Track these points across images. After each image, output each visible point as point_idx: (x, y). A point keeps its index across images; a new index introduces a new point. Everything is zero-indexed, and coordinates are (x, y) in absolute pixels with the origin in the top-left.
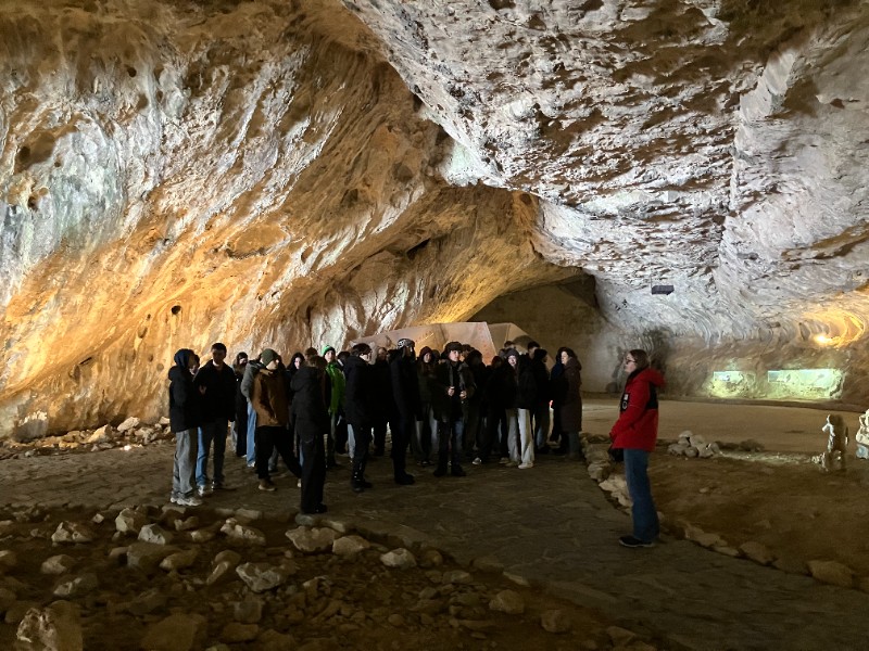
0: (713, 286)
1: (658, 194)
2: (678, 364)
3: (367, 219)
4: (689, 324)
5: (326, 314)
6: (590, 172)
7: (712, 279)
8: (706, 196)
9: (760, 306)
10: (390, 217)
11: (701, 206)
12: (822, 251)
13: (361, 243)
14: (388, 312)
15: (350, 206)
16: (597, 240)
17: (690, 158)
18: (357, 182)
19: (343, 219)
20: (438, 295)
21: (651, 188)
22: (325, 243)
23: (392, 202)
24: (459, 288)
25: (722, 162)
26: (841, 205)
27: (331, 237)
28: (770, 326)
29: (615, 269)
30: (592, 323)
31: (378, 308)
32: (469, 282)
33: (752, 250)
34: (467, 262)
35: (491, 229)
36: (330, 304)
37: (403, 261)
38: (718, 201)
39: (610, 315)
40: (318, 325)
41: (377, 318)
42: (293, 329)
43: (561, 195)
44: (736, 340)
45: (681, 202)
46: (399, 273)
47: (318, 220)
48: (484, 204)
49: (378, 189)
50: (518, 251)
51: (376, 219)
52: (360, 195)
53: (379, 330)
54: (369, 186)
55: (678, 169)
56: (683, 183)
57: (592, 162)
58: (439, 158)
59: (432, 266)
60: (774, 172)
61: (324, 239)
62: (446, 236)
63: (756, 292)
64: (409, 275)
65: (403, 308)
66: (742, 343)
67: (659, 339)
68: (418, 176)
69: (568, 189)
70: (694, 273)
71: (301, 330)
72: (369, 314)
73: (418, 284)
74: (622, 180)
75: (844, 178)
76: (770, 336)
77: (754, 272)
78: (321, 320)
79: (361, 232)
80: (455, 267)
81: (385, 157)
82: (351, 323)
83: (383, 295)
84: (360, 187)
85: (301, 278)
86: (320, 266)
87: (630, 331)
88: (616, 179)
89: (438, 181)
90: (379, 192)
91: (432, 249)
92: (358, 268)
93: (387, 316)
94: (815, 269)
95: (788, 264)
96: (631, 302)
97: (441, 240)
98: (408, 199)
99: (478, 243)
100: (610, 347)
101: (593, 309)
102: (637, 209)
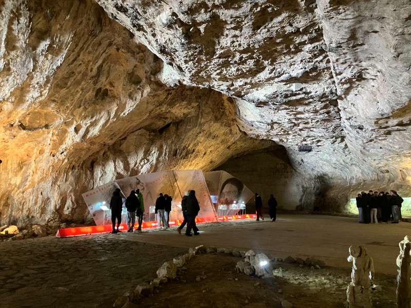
0: (347, 149)
1: (288, 85)
2: (332, 195)
3: (114, 108)
4: (338, 172)
5: (103, 165)
6: (238, 70)
7: (346, 145)
8: (321, 86)
9: (374, 160)
10: (130, 106)
11: (318, 93)
12: (400, 119)
13: (114, 122)
14: (145, 164)
15: (102, 99)
16: (269, 121)
17: (298, 57)
18: (103, 82)
19: (98, 107)
20: (179, 154)
21: (282, 81)
22: (88, 122)
23: (131, 96)
24: (194, 151)
25: (321, 58)
26: (404, 80)
27: (92, 117)
28: (382, 172)
29: (289, 141)
30: (288, 172)
31: (138, 162)
32: (200, 147)
33: (359, 123)
34: (197, 136)
35: (210, 117)
36: (106, 159)
37: (155, 135)
38: (329, 89)
39: (297, 168)
40: (98, 172)
41: (138, 167)
42: (80, 174)
43: (229, 89)
44: (364, 181)
45: (304, 90)
46: (152, 142)
47: (80, 107)
48: (204, 103)
49: (119, 88)
50: (231, 130)
51: (122, 107)
52: (109, 92)
53: (140, 174)
54: (114, 87)
55: (295, 66)
56: (300, 75)
57: (235, 62)
58: (158, 70)
59: (173, 138)
60: (356, 61)
61: (87, 119)
62: (181, 121)
63: (369, 151)
64: (158, 144)
65: (154, 162)
66: (367, 182)
67: (323, 181)
68: (144, 80)
69: (232, 85)
70: (334, 142)
71: (86, 175)
72: (132, 166)
73: (165, 148)
74: (263, 75)
75: (401, 56)
76: (384, 178)
77: (364, 137)
78: (100, 170)
79: (112, 115)
80: (188, 138)
81: (122, 69)
82: (119, 170)
83: (141, 155)
84: (108, 87)
85: (77, 143)
86: (88, 136)
87: (308, 176)
88: (258, 75)
89: (160, 85)
90: (121, 90)
91: (172, 128)
92: (125, 138)
93: (144, 166)
94: (401, 134)
95: (382, 131)
96: (305, 160)
97: (178, 123)
98: (140, 94)
99: (201, 125)
100: (298, 185)
101: (288, 165)
102: (277, 96)
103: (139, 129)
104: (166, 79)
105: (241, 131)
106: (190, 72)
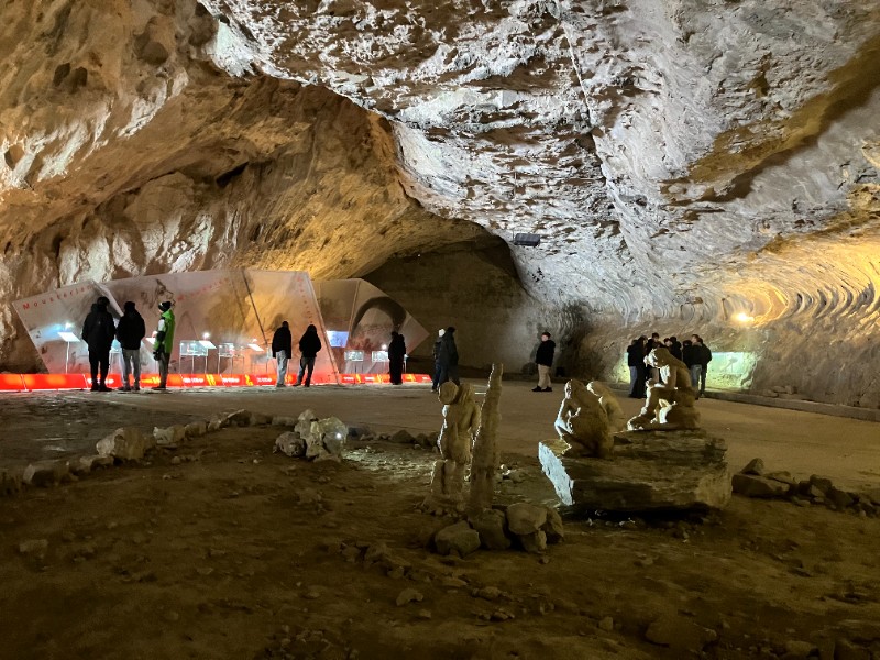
0: (625, 252)
1: (489, 95)
2: (593, 344)
3: (102, 116)
4: (608, 299)
5: (84, 249)
6: (375, 47)
7: (623, 242)
8: (556, 102)
9: (675, 275)
10: (141, 115)
11: (550, 116)
13: (103, 149)
14: (182, 251)
15: (73, 92)
16: (463, 178)
17: (502, 29)
18: (73, 50)
19: (62, 110)
20: (263, 237)
21: (474, 83)
22: (40, 142)
23: (142, 91)
24: (299, 232)
25: (548, 35)
26: (702, 95)
27: (48, 133)
28: (689, 301)
29: (511, 226)
30: (511, 296)
31: (166, 247)
32: (314, 225)
33: (638, 192)
34: (306, 199)
35: (337, 160)
36: (89, 234)
37: (208, 189)
38: (574, 111)
39: (530, 287)
40: (70, 261)
41: (165, 258)
42: (25, 263)
43: (362, 91)
44: (656, 318)
45: (521, 108)
46: (200, 203)
47: (15, 104)
49: (114, 68)
50: (386, 193)
51: (120, 116)
52: (90, 77)
53: (171, 272)
54: (101, 65)
55: (500, 49)
56: (509, 72)
57: (368, 28)
58: (208, 36)
59: (251, 198)
60: (615, 48)
61: (36, 136)
62: (270, 161)
63: (661, 254)
64: (215, 208)
65: (204, 249)
66: (662, 321)
67: (579, 316)
68: (173, 56)
69: (371, 83)
71: (41, 266)
72: (151, 253)
73: (230, 220)
74: (433, 66)
75: (693, 39)
76: (692, 315)
77: (650, 223)
78: (74, 256)
79: (98, 132)
80: (287, 203)
81: (118, 24)
82: (120, 262)
83: (174, 230)
84: (85, 64)
85: (14, 192)
86: (41, 176)
87: (551, 306)
88: (423, 65)
90: (117, 74)
91: (249, 177)
92: (137, 191)
93: (181, 258)
94: (716, 218)
95: (681, 210)
96: (545, 271)
97: (263, 166)
98: (165, 89)
99: (317, 175)
100: (530, 323)
101: (513, 280)
102: (466, 116)
103: (171, 173)
104: (224, 57)
105: (407, 196)
106: (270, 42)
